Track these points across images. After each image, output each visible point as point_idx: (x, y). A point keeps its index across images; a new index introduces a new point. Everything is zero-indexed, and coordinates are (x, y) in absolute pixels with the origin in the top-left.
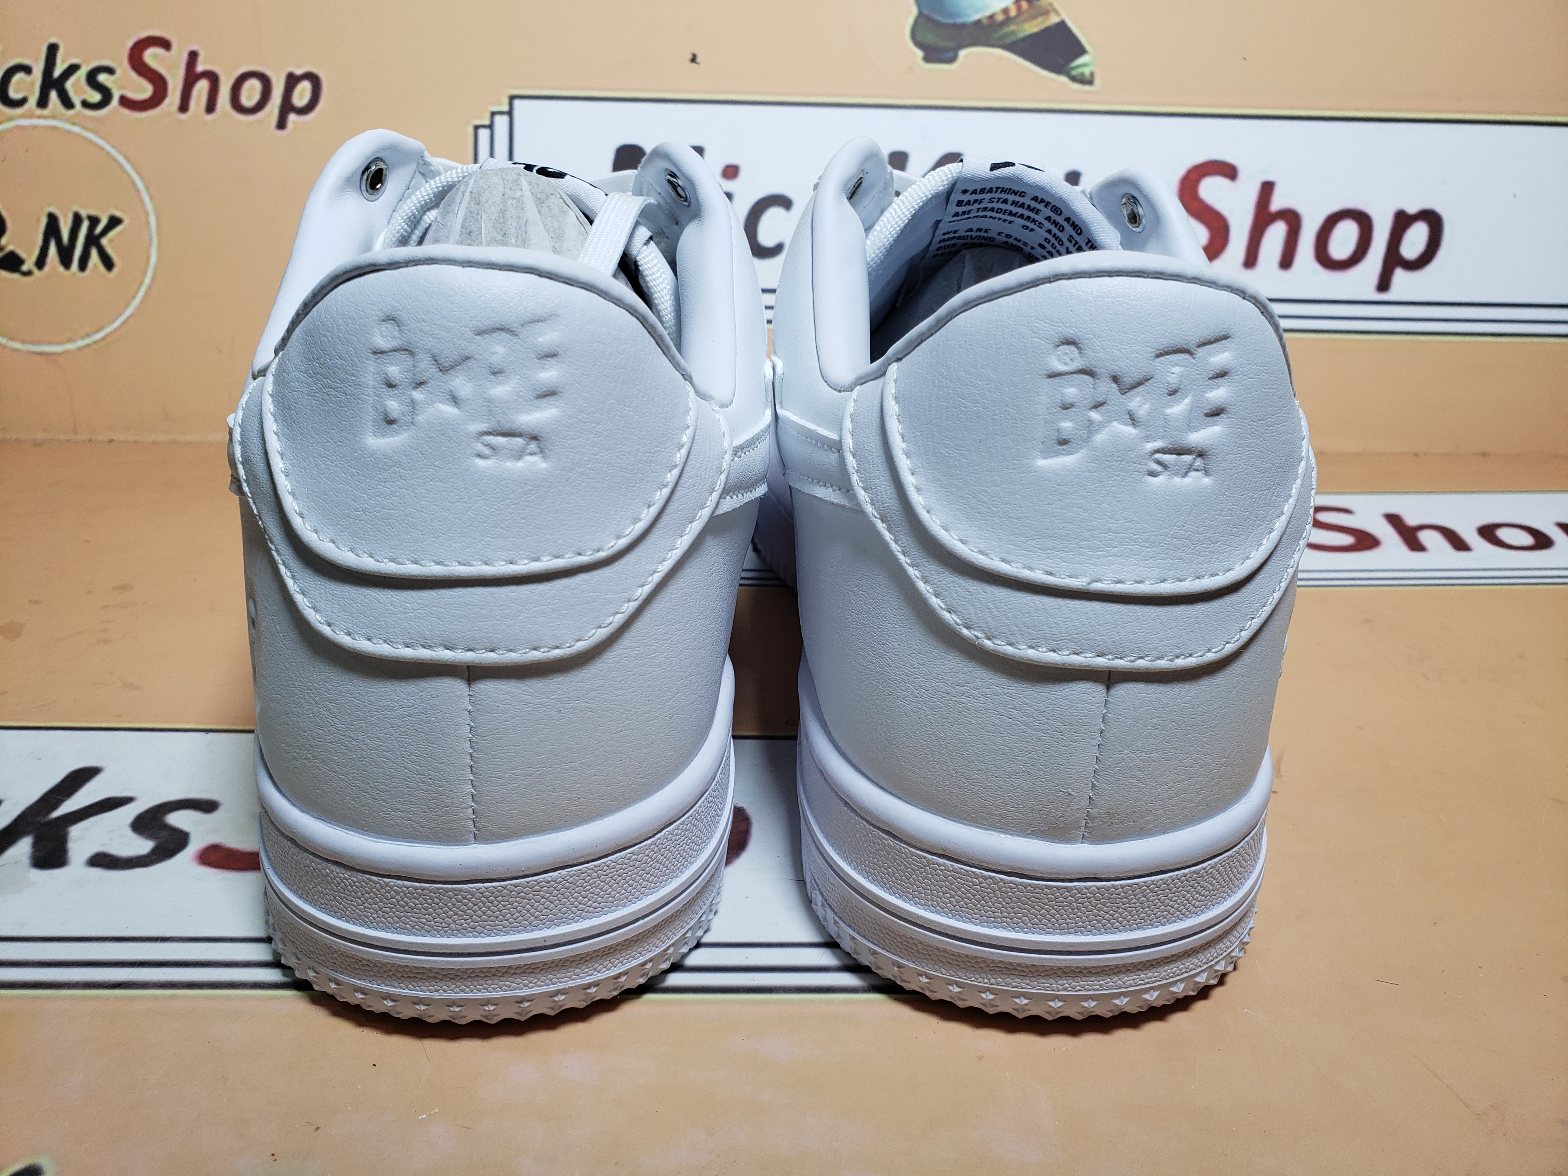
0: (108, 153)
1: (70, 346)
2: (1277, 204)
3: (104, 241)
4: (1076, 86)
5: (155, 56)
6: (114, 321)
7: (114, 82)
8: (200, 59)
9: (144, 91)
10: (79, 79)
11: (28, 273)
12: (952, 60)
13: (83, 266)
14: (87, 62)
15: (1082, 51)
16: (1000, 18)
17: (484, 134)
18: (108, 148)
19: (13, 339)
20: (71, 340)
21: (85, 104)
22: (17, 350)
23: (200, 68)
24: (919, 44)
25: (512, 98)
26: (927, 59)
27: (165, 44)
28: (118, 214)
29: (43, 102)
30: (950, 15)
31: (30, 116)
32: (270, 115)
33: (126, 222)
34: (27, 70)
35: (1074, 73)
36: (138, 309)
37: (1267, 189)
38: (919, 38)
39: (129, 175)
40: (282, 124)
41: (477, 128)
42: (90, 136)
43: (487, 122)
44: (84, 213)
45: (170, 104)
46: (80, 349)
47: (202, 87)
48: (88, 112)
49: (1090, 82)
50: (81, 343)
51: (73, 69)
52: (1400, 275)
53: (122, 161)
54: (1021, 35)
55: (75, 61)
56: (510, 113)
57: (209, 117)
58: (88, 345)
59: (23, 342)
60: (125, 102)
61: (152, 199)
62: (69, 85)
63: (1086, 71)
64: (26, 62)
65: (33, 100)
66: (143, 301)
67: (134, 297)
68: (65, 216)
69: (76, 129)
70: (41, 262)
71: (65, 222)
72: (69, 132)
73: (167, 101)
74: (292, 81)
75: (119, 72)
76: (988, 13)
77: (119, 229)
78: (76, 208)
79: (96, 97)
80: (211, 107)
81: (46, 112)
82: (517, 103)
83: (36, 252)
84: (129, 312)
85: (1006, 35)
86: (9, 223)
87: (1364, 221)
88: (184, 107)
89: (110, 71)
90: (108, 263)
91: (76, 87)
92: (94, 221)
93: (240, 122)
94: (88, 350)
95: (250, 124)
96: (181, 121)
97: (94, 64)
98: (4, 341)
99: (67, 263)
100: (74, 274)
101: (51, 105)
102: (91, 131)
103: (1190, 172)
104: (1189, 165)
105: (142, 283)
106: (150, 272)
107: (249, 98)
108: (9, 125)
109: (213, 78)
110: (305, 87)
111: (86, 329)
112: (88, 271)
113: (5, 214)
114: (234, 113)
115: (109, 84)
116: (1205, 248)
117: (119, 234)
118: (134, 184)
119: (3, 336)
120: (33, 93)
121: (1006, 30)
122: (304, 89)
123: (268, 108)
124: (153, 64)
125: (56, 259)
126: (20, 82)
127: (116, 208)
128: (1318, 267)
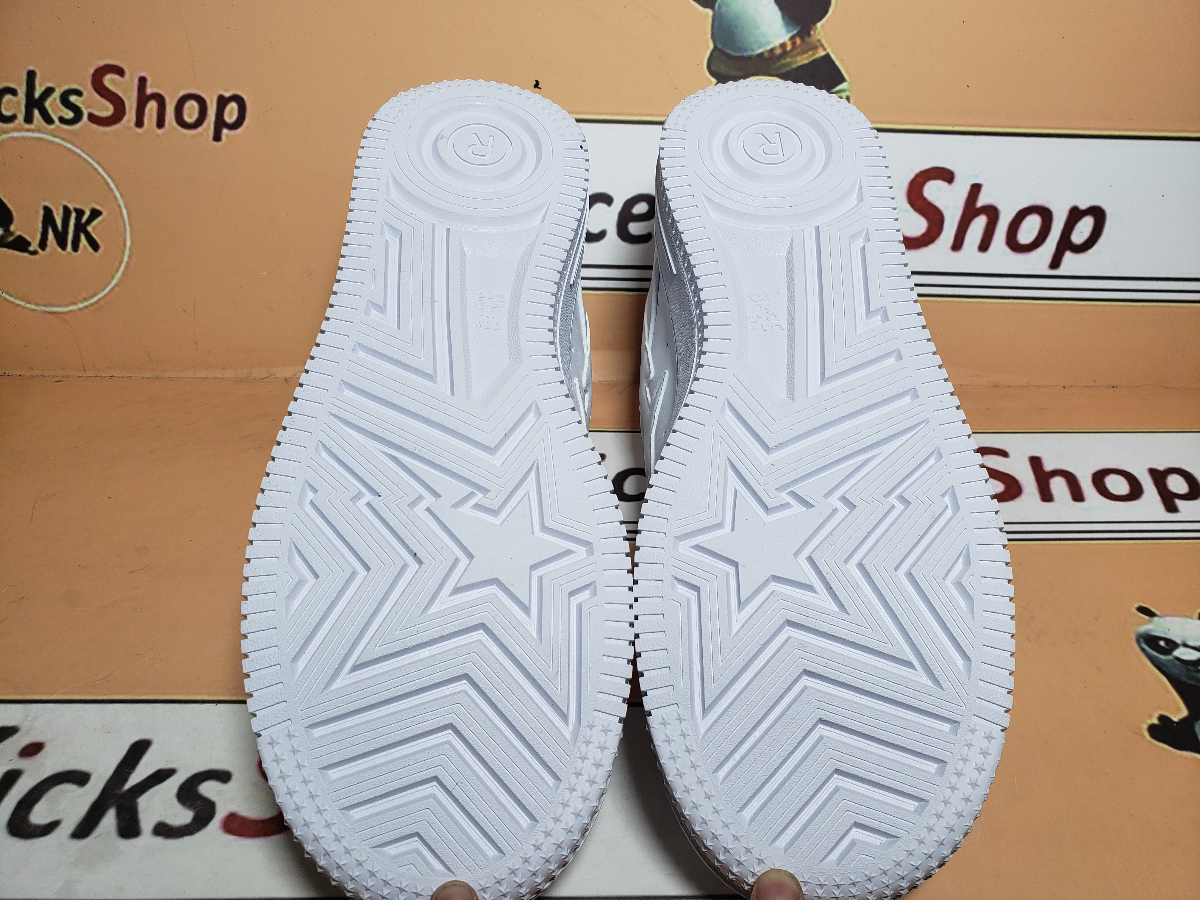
0: (84, 159)
1: (74, 307)
2: (981, 202)
3: (89, 229)
5: (112, 81)
6: (104, 289)
7: (83, 103)
8: (149, 83)
9: (107, 109)
10: (55, 99)
11: (35, 253)
13: (75, 248)
14: (60, 87)
15: (842, 80)
16: (778, 51)
18: (84, 155)
19: (30, 303)
20: (74, 303)
21: (62, 120)
22: (34, 310)
23: (149, 91)
24: (713, 72)
26: (718, 81)
27: (120, 72)
28: (98, 207)
29: (29, 119)
30: (739, 49)
31: (21, 130)
32: (206, 130)
33: (105, 213)
34: (13, 92)
36: (120, 280)
37: (976, 189)
38: (713, 68)
39: (102, 177)
40: (217, 137)
42: (69, 146)
44: (71, 207)
45: (129, 121)
46: (80, 309)
47: (152, 106)
48: (65, 127)
50: (81, 305)
51: (49, 91)
52: (1068, 256)
53: (96, 166)
54: (794, 66)
55: (50, 85)
57: (159, 131)
58: (86, 307)
59: (37, 304)
60: (92, 118)
61: (122, 195)
62: (47, 104)
63: (844, 95)
64: (13, 85)
65: (21, 117)
66: (124, 274)
67: (117, 271)
68: (57, 209)
69: (58, 140)
70: (43, 244)
71: (58, 214)
72: (52, 142)
73: (126, 118)
74: (222, 102)
75: (85, 94)
76: (769, 48)
77: (100, 218)
78: (65, 203)
79: (70, 115)
80: (160, 123)
81: (32, 126)
83: (39, 236)
84: (114, 282)
85: (783, 66)
86: (14, 214)
87: (1046, 214)
88: (139, 123)
89: (79, 93)
90: (95, 246)
91: (52, 104)
92: (80, 213)
93: (185, 135)
94: (86, 310)
95: (192, 136)
96: (137, 134)
97: (66, 87)
98: (22, 303)
99: (63, 246)
100: (69, 253)
101: (35, 121)
102: (69, 142)
103: (917, 176)
104: (917, 171)
105: (122, 260)
106: (127, 252)
107: (190, 116)
108: (5, 136)
109: (160, 99)
110: (233, 106)
111: (84, 295)
112: (80, 251)
113: (10, 206)
114: (179, 128)
115: (79, 104)
116: (924, 235)
117: (100, 223)
118: (108, 184)
119: (21, 299)
120: (20, 111)
121: (783, 62)
122: (232, 108)
123: (205, 124)
124: (112, 88)
125: (54, 242)
126: (9, 102)
127: (96, 203)
128: (1008, 250)
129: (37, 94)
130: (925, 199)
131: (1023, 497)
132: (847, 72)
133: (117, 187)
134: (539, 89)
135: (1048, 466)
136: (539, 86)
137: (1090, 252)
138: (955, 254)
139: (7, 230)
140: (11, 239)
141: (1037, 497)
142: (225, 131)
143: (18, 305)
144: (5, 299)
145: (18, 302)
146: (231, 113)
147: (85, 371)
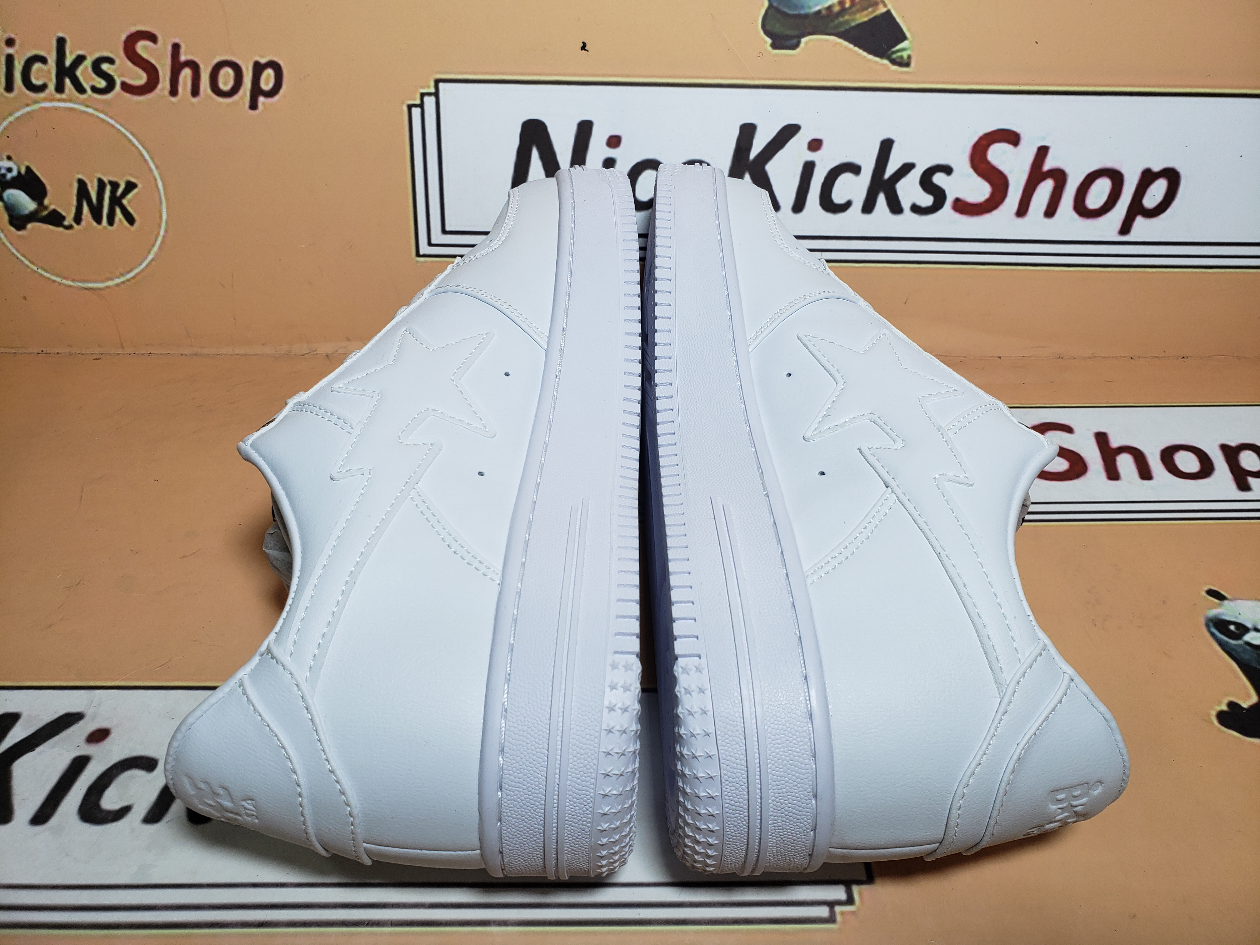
0: (118, 130)
1: (110, 283)
2: (1048, 165)
3: (125, 202)
4: (894, 68)
5: (145, 48)
6: (140, 264)
7: (115, 71)
8: (182, 50)
9: (140, 78)
10: (86, 68)
11: (70, 227)
12: (795, 47)
13: (111, 222)
14: (91, 54)
15: (904, 38)
16: (837, 9)
17: (416, 112)
18: (117, 126)
19: (65, 278)
20: (111, 279)
21: (94, 89)
22: (70, 286)
23: (183, 58)
24: (767, 33)
25: (437, 82)
26: (774, 46)
27: (153, 38)
28: (133, 180)
29: (60, 88)
30: (796, 7)
31: (52, 100)
32: (242, 98)
33: (140, 186)
34: (43, 60)
35: (894, 56)
36: (157, 254)
37: (1043, 152)
38: (768, 28)
39: (137, 148)
40: (253, 105)
41: (410, 107)
42: (102, 116)
43: (418, 102)
44: (106, 179)
45: (162, 90)
46: (117, 285)
47: (186, 74)
48: (97, 97)
49: (907, 65)
50: (117, 281)
51: (80, 59)
52: (1139, 221)
53: (131, 137)
54: (853, 24)
55: (80, 52)
56: (436, 94)
57: (194, 100)
58: (123, 283)
59: (73, 280)
61: (157, 167)
62: (79, 73)
63: (905, 54)
64: (42, 53)
65: (52, 86)
66: (160, 248)
67: (153, 245)
68: (92, 182)
69: (91, 111)
70: (78, 219)
71: (92, 187)
72: (85, 112)
73: (160, 86)
74: (258, 68)
75: (118, 62)
76: (826, 5)
77: (135, 191)
78: (99, 175)
79: (102, 84)
80: (195, 92)
81: (63, 96)
82: (441, 85)
83: (73, 210)
84: (151, 257)
85: (841, 24)
86: (48, 187)
87: (1116, 177)
88: (174, 92)
89: (111, 61)
90: (130, 219)
91: (84, 72)
92: (115, 186)
93: (220, 103)
94: (123, 286)
95: (228, 105)
96: (173, 103)
97: (97, 55)
98: (58, 279)
99: (98, 220)
100: (105, 228)
101: (67, 90)
102: (102, 112)
103: (981, 139)
104: (981, 133)
105: (158, 234)
106: (163, 225)
107: (225, 84)
108: (35, 107)
109: (194, 66)
110: (269, 73)
111: (121, 270)
112: (115, 225)
113: (43, 180)
114: (214, 96)
115: (112, 73)
116: (987, 201)
117: (135, 196)
118: (142, 156)
119: (57, 275)
120: (51, 80)
121: (841, 19)
122: (269, 75)
123: (241, 92)
124: (145, 55)
125: (89, 215)
126: (38, 70)
127: (130, 175)
128: (1075, 216)
129: (68, 63)
130: (988, 163)
131: (1089, 474)
133: (152, 158)
134: (586, 52)
135: (1115, 443)
136: (586, 48)
137: (1163, 216)
138: (1020, 221)
139: (40, 203)
140: (45, 213)
141: (1103, 475)
142: (261, 99)
143: (54, 281)
144: (41, 275)
145: (54, 278)
146: (267, 80)
147: (123, 348)
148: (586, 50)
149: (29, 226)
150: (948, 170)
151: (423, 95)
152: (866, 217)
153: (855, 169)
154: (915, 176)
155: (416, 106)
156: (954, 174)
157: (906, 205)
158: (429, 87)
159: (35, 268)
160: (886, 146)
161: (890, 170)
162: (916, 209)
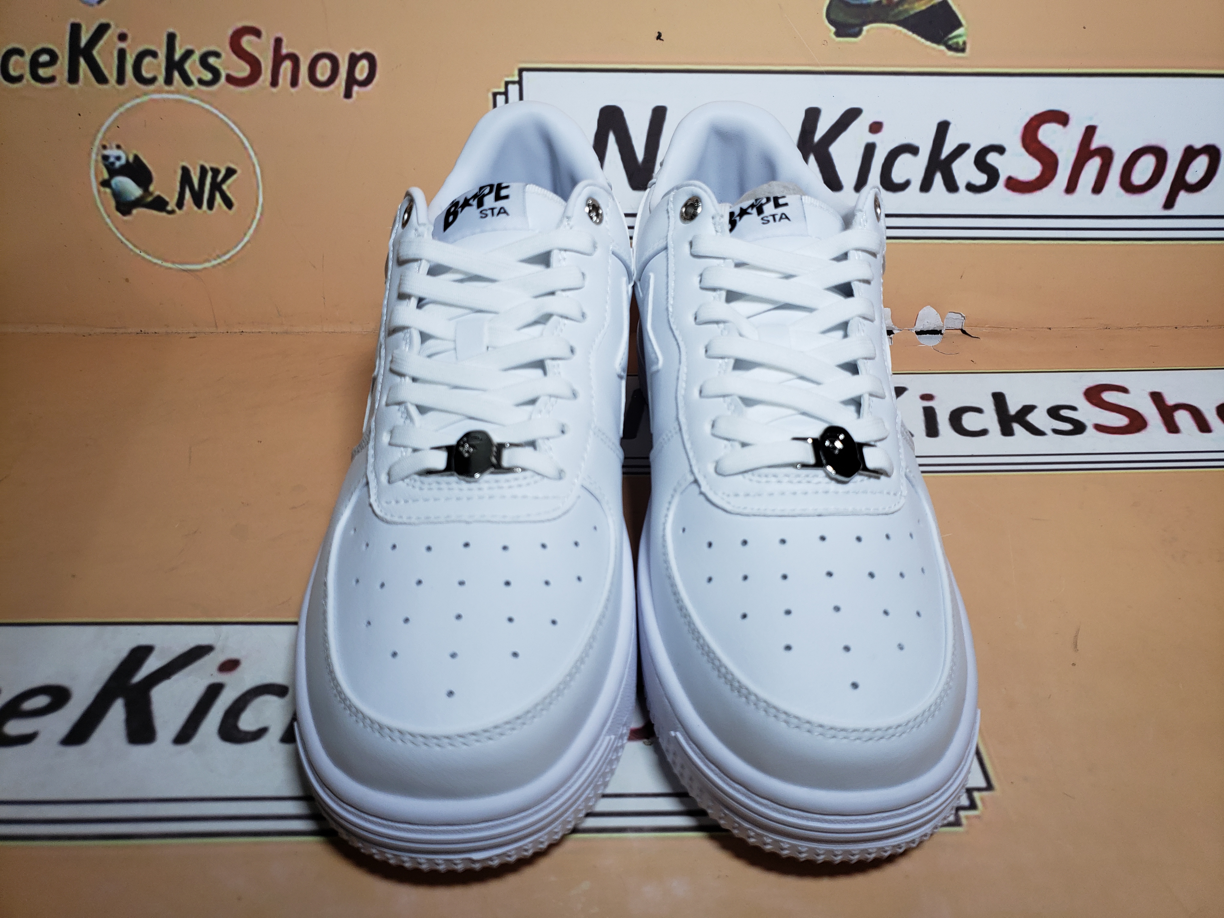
0: (222, 120)
1: (207, 265)
2: (1096, 144)
3: (224, 187)
4: (951, 53)
5: (250, 42)
6: (236, 247)
7: (221, 64)
8: (284, 44)
9: (244, 70)
10: (195, 61)
11: (172, 212)
12: (857, 35)
13: (211, 206)
14: (199, 49)
15: (959, 25)
17: (501, 99)
18: (221, 115)
19: (166, 261)
20: (208, 261)
21: (201, 82)
22: (170, 268)
23: (284, 51)
24: (831, 22)
25: (521, 71)
26: (838, 34)
27: (257, 33)
28: (233, 166)
29: (169, 81)
31: (160, 91)
32: (338, 87)
33: (239, 172)
34: (154, 54)
35: (950, 42)
36: (252, 238)
37: (1090, 131)
38: (832, 17)
39: (238, 136)
40: (348, 94)
41: (495, 95)
42: (207, 106)
43: (502, 90)
44: (208, 166)
45: (264, 81)
46: (214, 266)
47: (287, 65)
48: (204, 88)
49: (963, 50)
50: (214, 263)
51: (188, 54)
52: (1183, 195)
53: (233, 126)
54: (912, 12)
55: (189, 47)
56: (520, 83)
57: (293, 90)
58: (219, 264)
59: (174, 263)
60: (230, 79)
61: (256, 154)
62: (187, 66)
63: (960, 41)
64: (153, 48)
65: (161, 79)
66: (256, 230)
67: (249, 228)
68: (194, 169)
69: (196, 101)
70: (180, 204)
71: (195, 173)
72: (191, 103)
73: (262, 78)
74: (354, 60)
75: (223, 55)
77: (234, 177)
78: (202, 162)
79: (208, 76)
80: (294, 82)
81: (172, 88)
82: (525, 74)
83: (176, 196)
84: (246, 239)
85: (900, 13)
86: (154, 174)
87: (1160, 154)
88: (274, 83)
89: (217, 55)
90: (229, 203)
91: (192, 66)
92: (216, 172)
93: (317, 93)
94: (220, 267)
95: (324, 94)
96: (273, 94)
97: (204, 49)
98: (159, 262)
99: (199, 204)
100: (205, 212)
101: (175, 82)
102: (206, 102)
103: (1032, 120)
104: (1032, 114)
105: (254, 217)
106: (260, 210)
107: (323, 75)
108: (145, 98)
109: (294, 59)
110: (364, 64)
111: (218, 252)
112: (214, 209)
113: (149, 167)
114: (312, 86)
115: (218, 66)
116: (1038, 179)
117: (235, 181)
118: (243, 143)
119: (159, 258)
120: (160, 73)
121: (901, 8)
122: (363, 66)
123: (337, 82)
124: (249, 49)
125: (191, 201)
126: (149, 64)
127: (231, 161)
128: (1122, 192)
129: (177, 56)
130: (1039, 143)
131: (1149, 428)
132: (964, 17)
133: (252, 146)
134: (661, 41)
135: (1171, 401)
136: (661, 38)
137: (1205, 191)
138: (1069, 197)
139: (146, 190)
140: (150, 199)
141: (1163, 429)
142: (356, 88)
143: (156, 264)
144: (143, 258)
145: (155, 261)
146: (362, 70)
147: (216, 326)
148: (661, 39)
149: (135, 212)
150: (1000, 150)
151: (507, 84)
152: (924, 195)
153: (913, 150)
154: (970, 156)
155: (500, 93)
156: (1007, 154)
157: (961, 183)
158: (513, 76)
159: (138, 251)
160: (943, 128)
161: (946, 151)
162: (971, 187)
